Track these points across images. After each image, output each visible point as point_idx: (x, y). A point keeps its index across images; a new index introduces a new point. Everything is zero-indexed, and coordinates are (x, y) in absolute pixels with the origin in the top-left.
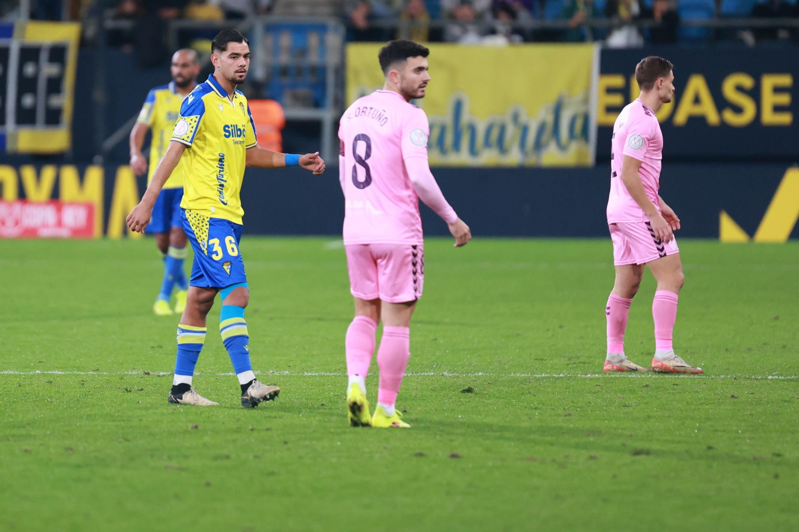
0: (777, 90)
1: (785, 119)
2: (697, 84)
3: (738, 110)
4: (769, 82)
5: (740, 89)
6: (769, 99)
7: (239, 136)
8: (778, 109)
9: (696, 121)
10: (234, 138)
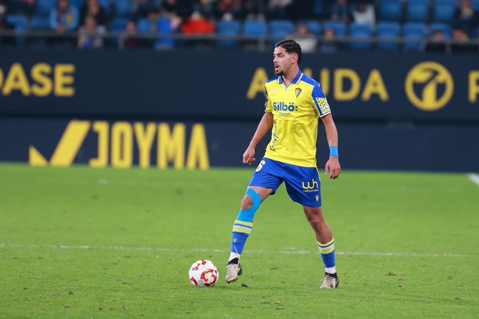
0: (65, 74)
1: (69, 92)
2: (17, 70)
3: (41, 85)
4: (60, 69)
5: (43, 73)
6: (60, 79)
7: (285, 110)
8: (65, 86)
9: (16, 93)
10: (280, 111)
